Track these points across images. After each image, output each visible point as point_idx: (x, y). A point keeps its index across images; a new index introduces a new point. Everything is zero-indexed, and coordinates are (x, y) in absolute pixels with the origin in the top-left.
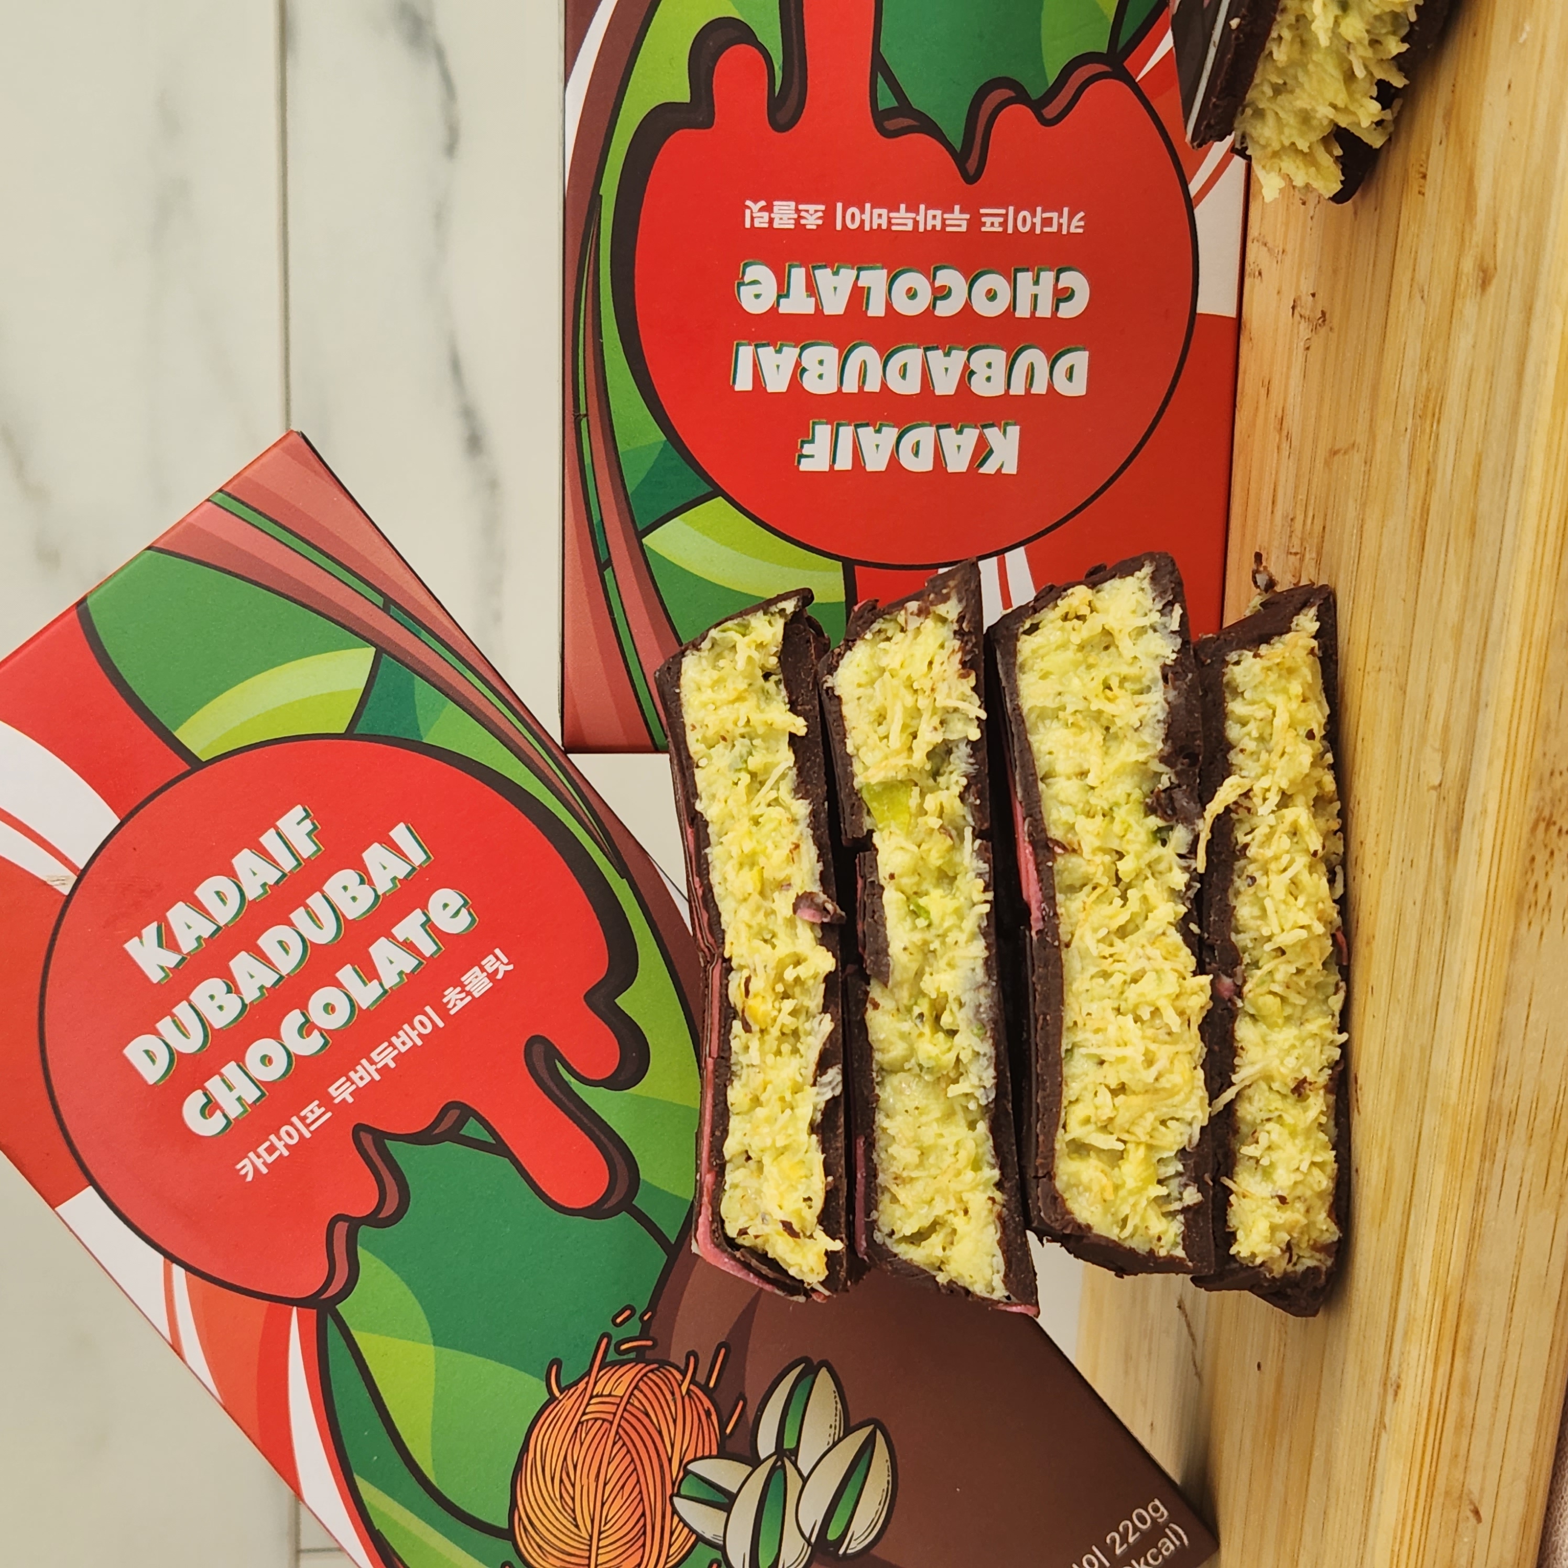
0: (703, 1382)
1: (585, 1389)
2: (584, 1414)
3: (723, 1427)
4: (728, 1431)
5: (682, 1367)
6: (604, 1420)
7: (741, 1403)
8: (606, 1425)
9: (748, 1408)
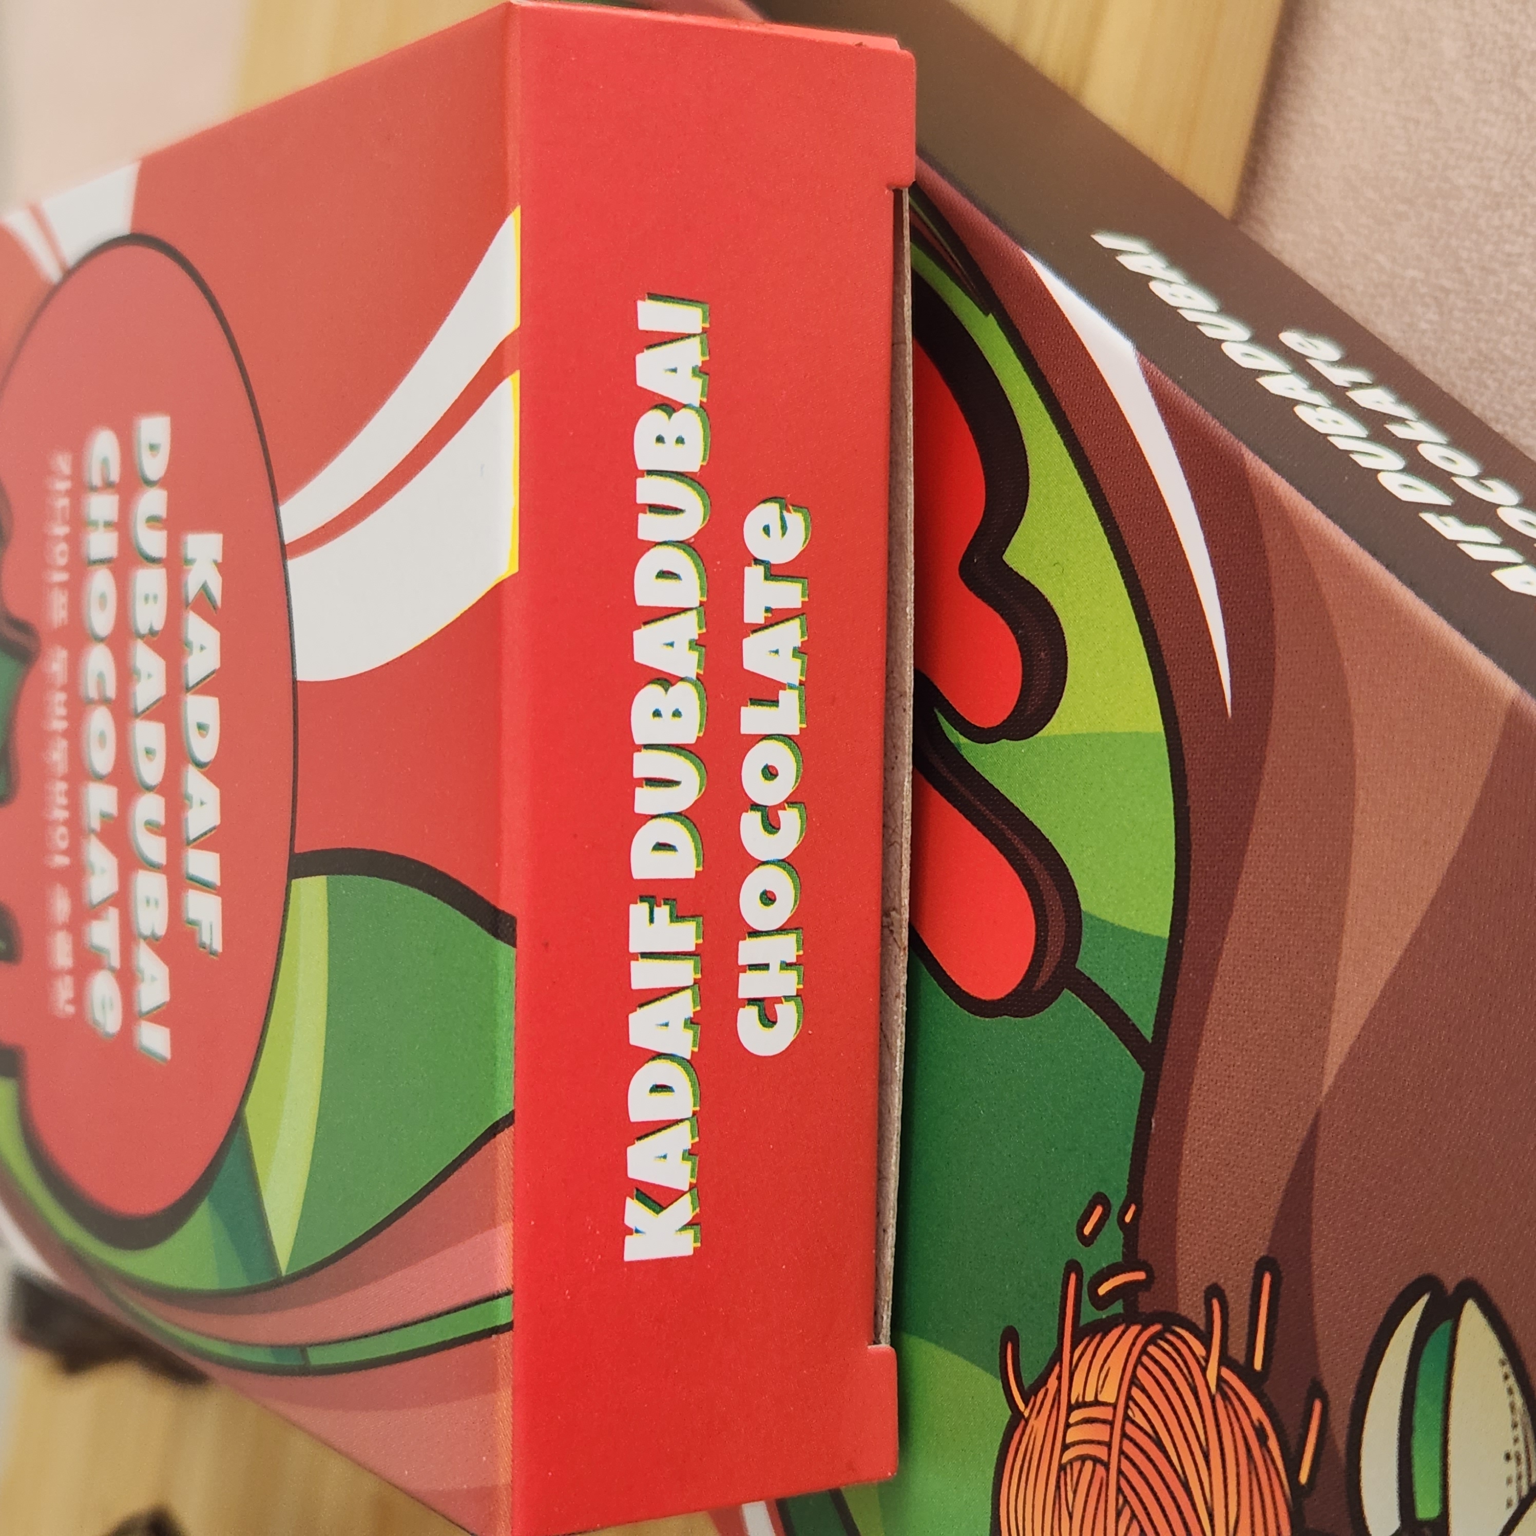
0: (1241, 1359)
1: (1059, 1390)
2: (1065, 1447)
3: (1293, 1469)
4: (1303, 1478)
5: (1202, 1325)
6: (1096, 1460)
7: (1317, 1406)
8: (1100, 1469)
9: (1332, 1416)
